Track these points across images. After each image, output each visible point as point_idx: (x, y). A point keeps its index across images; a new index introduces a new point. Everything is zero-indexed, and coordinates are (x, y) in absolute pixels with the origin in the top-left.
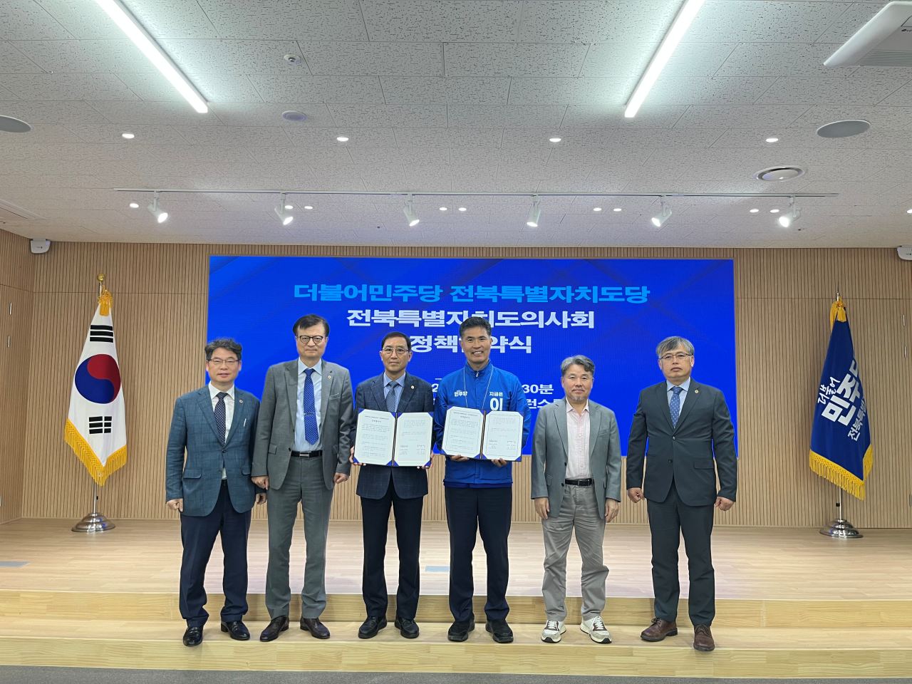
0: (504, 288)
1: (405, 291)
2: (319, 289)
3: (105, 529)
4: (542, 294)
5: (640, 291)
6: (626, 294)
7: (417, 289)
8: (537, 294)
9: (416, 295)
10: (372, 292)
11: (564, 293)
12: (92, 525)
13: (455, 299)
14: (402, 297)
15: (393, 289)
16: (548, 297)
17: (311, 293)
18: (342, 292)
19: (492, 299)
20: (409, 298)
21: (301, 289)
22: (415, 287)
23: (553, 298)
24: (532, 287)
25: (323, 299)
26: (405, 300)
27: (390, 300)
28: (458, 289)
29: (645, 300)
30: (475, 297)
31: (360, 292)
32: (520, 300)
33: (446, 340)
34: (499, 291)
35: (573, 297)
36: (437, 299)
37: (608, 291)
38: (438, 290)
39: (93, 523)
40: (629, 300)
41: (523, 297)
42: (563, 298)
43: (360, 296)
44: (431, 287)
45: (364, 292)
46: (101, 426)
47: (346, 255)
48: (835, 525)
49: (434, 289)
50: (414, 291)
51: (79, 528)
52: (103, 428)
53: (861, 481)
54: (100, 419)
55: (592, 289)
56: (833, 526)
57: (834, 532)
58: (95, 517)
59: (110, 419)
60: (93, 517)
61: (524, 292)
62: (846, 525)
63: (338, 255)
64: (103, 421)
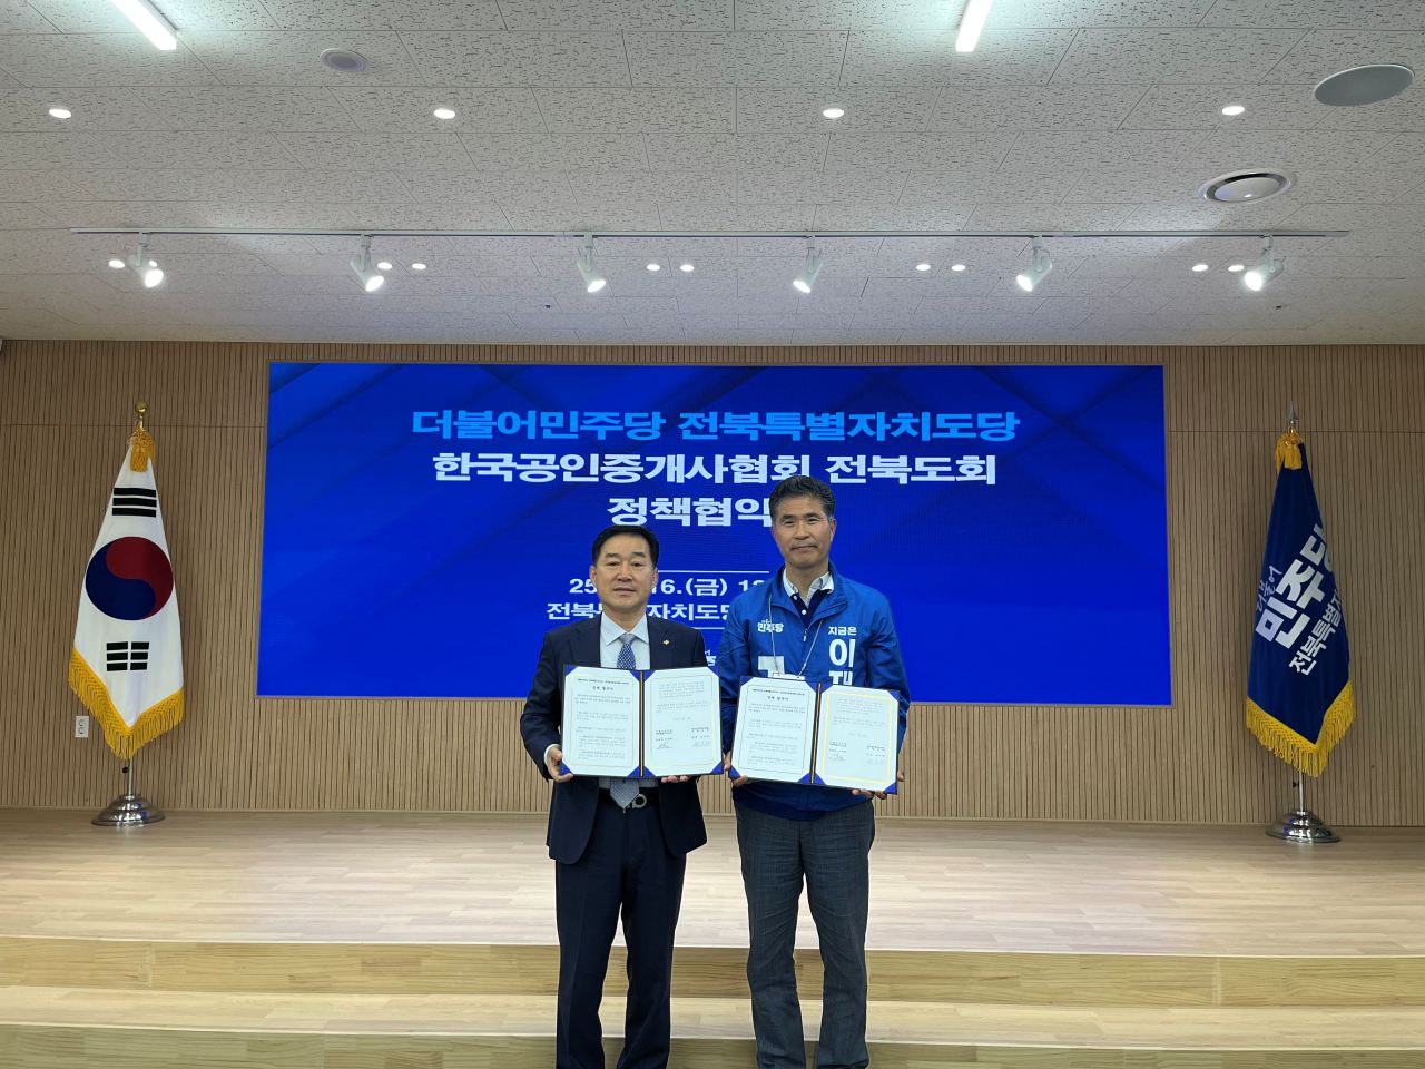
0: (770, 416)
5: (1004, 419)
8: (827, 426)
11: (872, 424)
12: (125, 816)
13: (687, 435)
14: (595, 432)
15: (581, 419)
16: (846, 431)
18: (494, 424)
19: (751, 435)
20: (608, 433)
21: (424, 419)
22: (617, 415)
24: (818, 414)
26: (602, 436)
27: (576, 436)
28: (692, 419)
29: (1010, 436)
30: (720, 432)
31: (524, 423)
32: (797, 437)
33: (670, 504)
34: (762, 420)
35: (887, 432)
36: (656, 435)
37: (947, 421)
38: (658, 419)
39: (126, 811)
41: (802, 431)
46: (126, 658)
47: (501, 359)
48: (1293, 820)
49: (650, 419)
50: (617, 422)
51: (104, 820)
52: (129, 661)
53: (1311, 744)
54: (124, 645)
55: (920, 417)
56: (1288, 822)
57: (1291, 833)
58: (132, 802)
59: (145, 645)
60: (127, 801)
61: (803, 422)
62: (1312, 820)
63: (487, 360)
64: (129, 651)
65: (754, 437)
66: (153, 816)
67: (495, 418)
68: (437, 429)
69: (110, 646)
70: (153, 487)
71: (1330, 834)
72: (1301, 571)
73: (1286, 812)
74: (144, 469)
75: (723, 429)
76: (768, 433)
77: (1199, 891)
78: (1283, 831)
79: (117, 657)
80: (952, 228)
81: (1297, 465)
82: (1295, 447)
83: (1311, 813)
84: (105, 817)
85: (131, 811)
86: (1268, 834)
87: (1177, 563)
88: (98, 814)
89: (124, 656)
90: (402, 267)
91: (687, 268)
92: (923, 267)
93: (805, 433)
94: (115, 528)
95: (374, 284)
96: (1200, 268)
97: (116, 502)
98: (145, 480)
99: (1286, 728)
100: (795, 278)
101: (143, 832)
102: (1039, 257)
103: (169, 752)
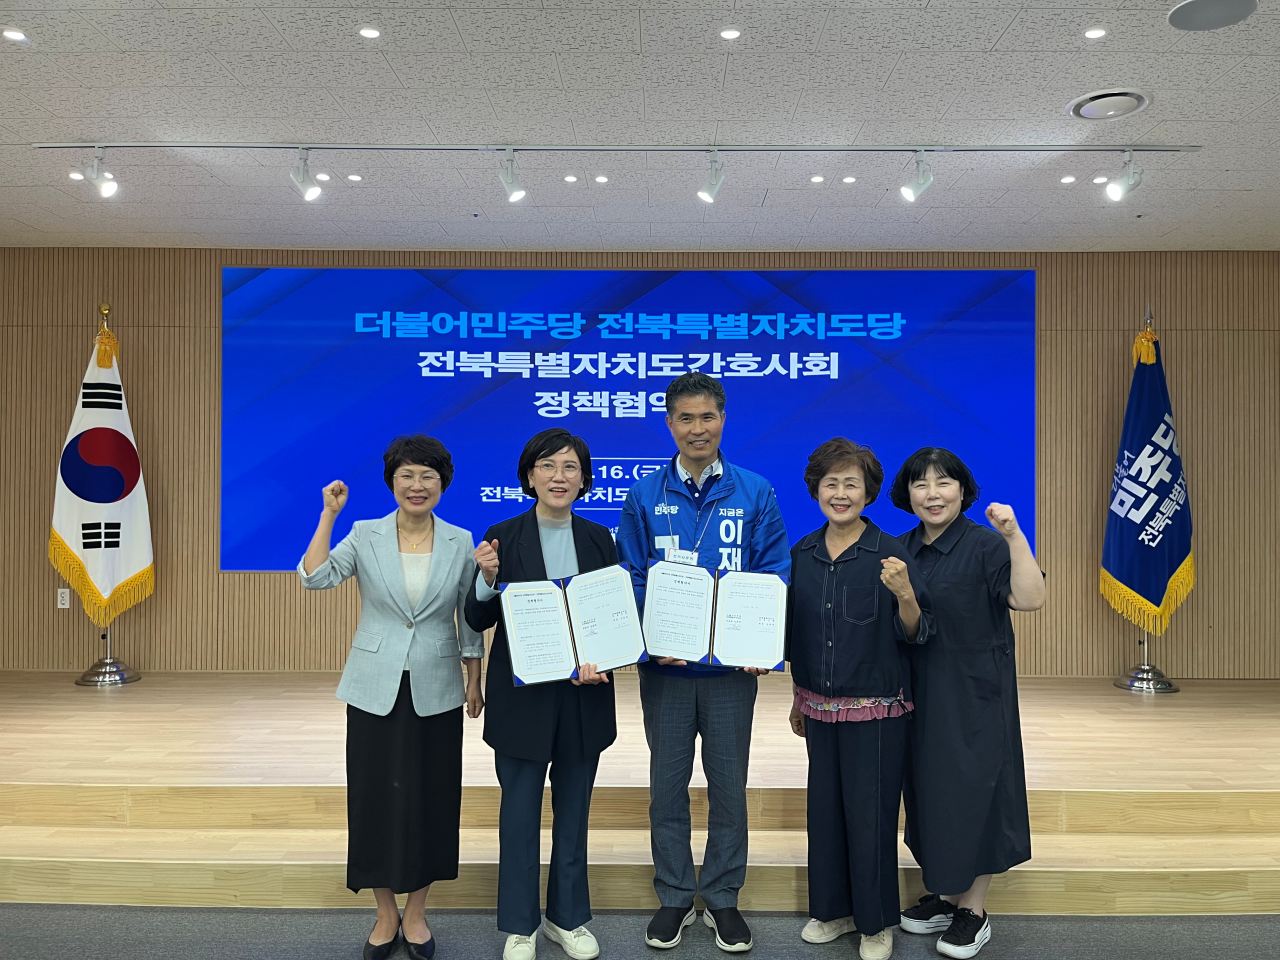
0: (681, 317)
1: (527, 322)
2: (393, 318)
3: (124, 681)
4: (738, 326)
5: (891, 320)
6: (870, 325)
7: (545, 319)
8: (733, 326)
9: (545, 328)
10: (475, 323)
11: (773, 324)
12: (104, 677)
13: (605, 334)
14: (522, 332)
15: (509, 319)
16: (749, 331)
17: (381, 326)
18: (429, 324)
19: (661, 335)
20: (534, 333)
21: (365, 319)
22: (541, 315)
23: (756, 332)
24: (725, 315)
25: (399, 334)
26: (527, 335)
27: (504, 336)
28: (610, 319)
29: (897, 334)
30: (635, 331)
31: (456, 323)
32: (705, 336)
33: (590, 398)
34: (673, 321)
35: (787, 331)
36: (577, 334)
37: (841, 321)
38: (578, 320)
39: (106, 673)
40: (874, 334)
41: (709, 331)
42: (771, 332)
43: (456, 329)
44: (567, 316)
45: (463, 323)
46: (100, 537)
47: (436, 265)
48: (1137, 674)
49: (571, 319)
50: (542, 322)
51: (86, 680)
52: (103, 540)
53: (1154, 607)
54: (98, 526)
55: (816, 317)
56: (1133, 675)
57: (1136, 684)
58: (110, 664)
59: (117, 526)
60: (107, 664)
61: (711, 321)
62: (1154, 673)
63: (421, 265)
64: (103, 531)
65: (666, 336)
66: (130, 677)
67: (430, 319)
68: (377, 329)
69: (85, 527)
70: (120, 383)
71: (1170, 685)
72: (1150, 456)
73: (1132, 666)
74: (110, 366)
75: (638, 329)
76: (678, 332)
77: (1052, 735)
78: (1129, 683)
79: (92, 536)
80: (842, 143)
81: (1152, 360)
82: (1151, 344)
83: (1154, 667)
84: (88, 678)
85: (110, 673)
86: (1115, 685)
87: (1043, 449)
88: (81, 675)
89: (98, 535)
90: (338, 177)
91: (602, 179)
92: (817, 179)
93: (713, 333)
94: (85, 420)
95: (312, 194)
96: (1068, 180)
97: (85, 395)
98: (111, 375)
99: (1134, 593)
100: (698, 190)
101: (120, 692)
102: (921, 170)
103: (143, 620)
